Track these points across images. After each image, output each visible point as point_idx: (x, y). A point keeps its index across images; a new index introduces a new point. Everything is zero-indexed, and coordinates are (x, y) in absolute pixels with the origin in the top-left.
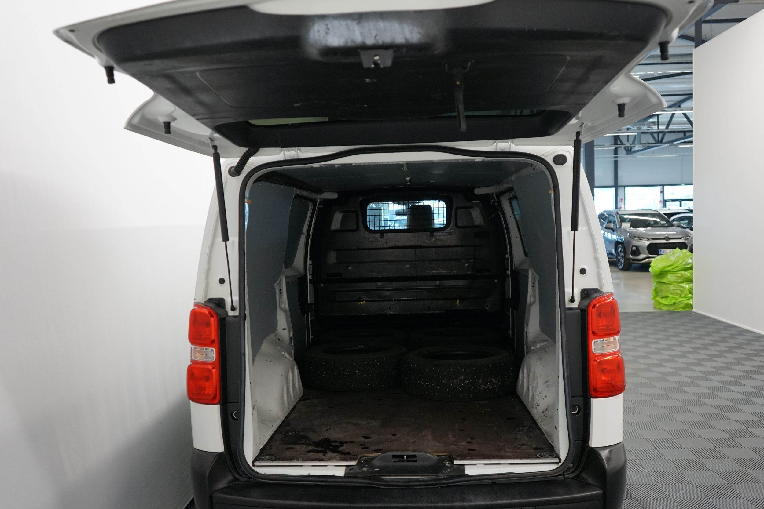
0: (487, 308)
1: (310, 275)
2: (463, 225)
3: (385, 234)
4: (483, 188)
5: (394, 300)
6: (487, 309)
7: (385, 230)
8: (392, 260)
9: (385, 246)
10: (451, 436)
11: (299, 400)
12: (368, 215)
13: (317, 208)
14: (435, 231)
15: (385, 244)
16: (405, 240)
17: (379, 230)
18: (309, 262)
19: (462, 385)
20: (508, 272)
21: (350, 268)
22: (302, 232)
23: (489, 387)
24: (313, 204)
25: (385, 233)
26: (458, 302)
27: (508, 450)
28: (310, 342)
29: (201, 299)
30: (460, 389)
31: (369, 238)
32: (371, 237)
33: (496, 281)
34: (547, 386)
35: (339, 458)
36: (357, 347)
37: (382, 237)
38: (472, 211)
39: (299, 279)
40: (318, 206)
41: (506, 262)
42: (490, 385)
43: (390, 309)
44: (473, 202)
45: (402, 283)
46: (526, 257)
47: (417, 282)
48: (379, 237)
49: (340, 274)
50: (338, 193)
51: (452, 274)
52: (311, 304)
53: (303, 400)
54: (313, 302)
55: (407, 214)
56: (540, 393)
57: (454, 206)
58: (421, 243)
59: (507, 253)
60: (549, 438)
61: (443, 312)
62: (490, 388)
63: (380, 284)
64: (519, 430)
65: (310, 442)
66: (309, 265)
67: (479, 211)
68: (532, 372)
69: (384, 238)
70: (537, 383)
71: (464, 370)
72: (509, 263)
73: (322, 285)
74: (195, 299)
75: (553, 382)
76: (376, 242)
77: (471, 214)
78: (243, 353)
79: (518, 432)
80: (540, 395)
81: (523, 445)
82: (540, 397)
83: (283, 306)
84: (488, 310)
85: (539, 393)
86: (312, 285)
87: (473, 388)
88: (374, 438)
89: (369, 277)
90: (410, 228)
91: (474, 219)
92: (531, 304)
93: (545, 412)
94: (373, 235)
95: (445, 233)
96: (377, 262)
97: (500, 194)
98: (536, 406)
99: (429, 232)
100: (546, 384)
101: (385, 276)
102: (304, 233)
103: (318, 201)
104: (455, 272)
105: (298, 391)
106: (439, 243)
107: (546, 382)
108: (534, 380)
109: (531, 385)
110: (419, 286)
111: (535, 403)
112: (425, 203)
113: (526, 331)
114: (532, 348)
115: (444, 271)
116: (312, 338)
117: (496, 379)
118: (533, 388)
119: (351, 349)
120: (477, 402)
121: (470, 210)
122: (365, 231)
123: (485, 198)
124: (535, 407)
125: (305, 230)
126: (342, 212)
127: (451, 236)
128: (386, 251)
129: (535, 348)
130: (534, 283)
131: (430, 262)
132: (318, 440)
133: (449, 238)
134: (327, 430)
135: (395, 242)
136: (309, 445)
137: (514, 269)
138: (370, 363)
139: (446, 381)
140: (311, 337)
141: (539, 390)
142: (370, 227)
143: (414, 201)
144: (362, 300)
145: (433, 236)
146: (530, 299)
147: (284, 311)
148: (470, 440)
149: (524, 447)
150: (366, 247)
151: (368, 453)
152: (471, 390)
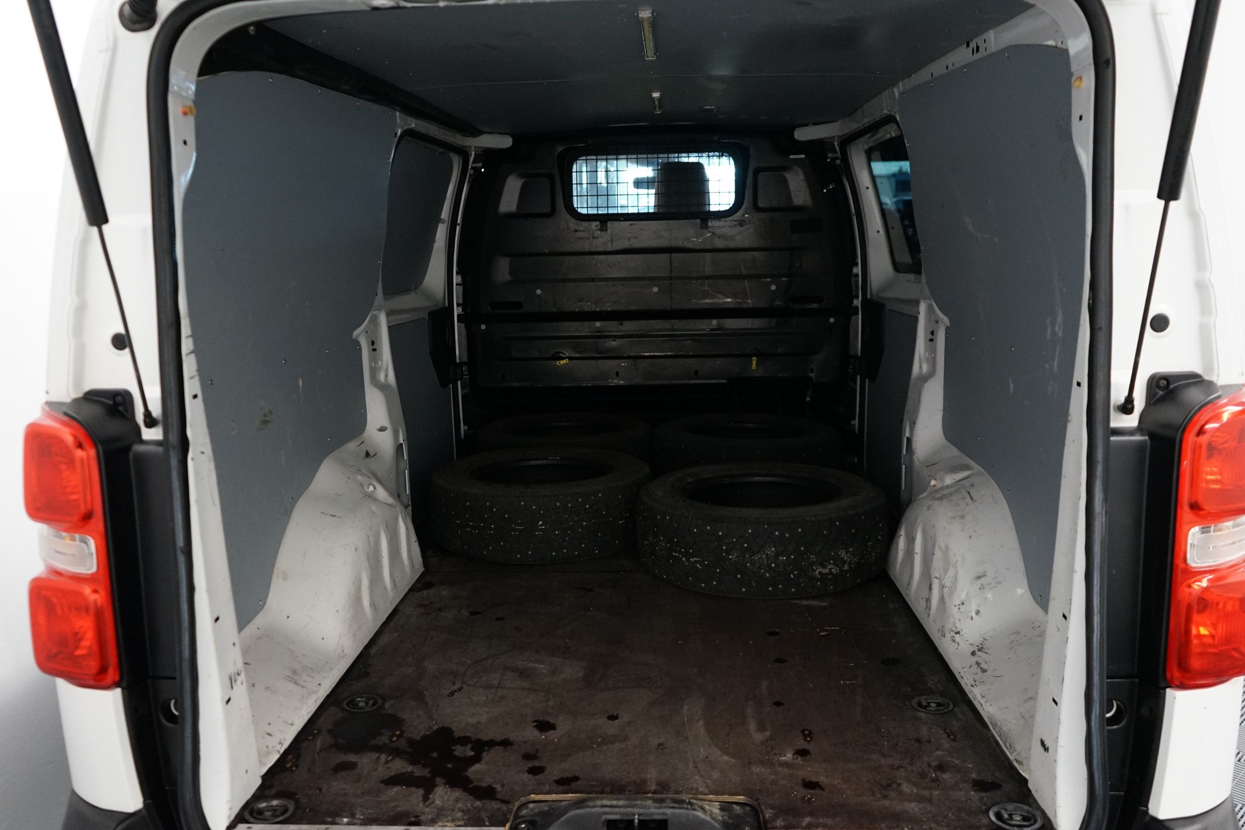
0: (811, 375)
1: (458, 305)
2: (768, 206)
3: (609, 223)
4: (814, 126)
5: (629, 357)
6: (810, 377)
7: (608, 215)
8: (622, 276)
9: (609, 248)
10: (752, 726)
11: (409, 589)
12: (574, 182)
13: (470, 167)
14: (710, 218)
15: (609, 244)
16: (649, 235)
17: (598, 215)
18: (457, 279)
19: (773, 565)
20: (857, 303)
21: (539, 292)
22: (441, 219)
23: (832, 570)
24: (461, 158)
25: (609, 221)
26: (754, 362)
27: (906, 788)
28: (461, 437)
29: (67, 393)
30: (768, 575)
31: (576, 231)
32: (581, 228)
33: (832, 320)
34: (982, 588)
35: (462, 811)
36: (548, 459)
37: (603, 228)
38: (788, 175)
39: (432, 314)
40: (473, 162)
41: (853, 283)
42: (836, 565)
43: (617, 374)
44: (791, 157)
45: (643, 323)
46: (897, 274)
47: (673, 321)
48: (597, 230)
49: (519, 305)
50: (512, 135)
51: (745, 306)
52: (462, 364)
53: (419, 590)
54: (465, 359)
55: (655, 182)
56: (963, 604)
57: (752, 166)
58: (683, 243)
59: (857, 264)
60: (1006, 746)
61: (724, 381)
62: (835, 572)
63: (598, 324)
64: (920, 705)
65: (402, 743)
66: (457, 284)
67: (802, 177)
68: (939, 547)
69: (606, 230)
70: (956, 577)
71: (777, 533)
72: (858, 285)
73: (483, 327)
74: (47, 392)
75: (996, 578)
76: (591, 239)
77: (785, 181)
78: (181, 548)
79: (920, 714)
80: (961, 607)
81: (941, 768)
82: (961, 613)
83: (382, 377)
84: (814, 377)
85: (960, 603)
86: (463, 325)
87: (796, 572)
88: (564, 725)
89: (577, 310)
90: (660, 211)
91: (793, 194)
92: (924, 379)
93: (978, 653)
94: (585, 224)
95: (731, 221)
96: (593, 280)
97: (847, 140)
98: (953, 634)
99: (699, 220)
100: (979, 582)
101: (609, 309)
102: (444, 220)
103: (473, 153)
104: (750, 301)
105: (408, 569)
106: (719, 244)
107: (979, 578)
108: (946, 570)
109: (936, 577)
110: (676, 330)
111: (949, 626)
112: (693, 158)
113: (907, 435)
114: (933, 482)
115: (729, 300)
116: (464, 430)
117: (847, 552)
118: (943, 587)
119: (533, 463)
120: (805, 602)
121: (784, 173)
122: (568, 216)
123: (817, 148)
124: (948, 636)
125: (445, 214)
126: (521, 176)
127: (744, 228)
128: (610, 257)
129: (939, 485)
130: (932, 333)
131: (700, 281)
132: (422, 733)
133: (740, 232)
134: (452, 694)
135: (629, 240)
136: (397, 753)
137: (869, 297)
138: (570, 505)
139: (735, 558)
140: (463, 427)
141: (961, 595)
142: (577, 208)
143: (670, 155)
144: (564, 356)
145: (707, 228)
146: (921, 367)
147: (383, 388)
148: (801, 744)
149: (946, 776)
150: (570, 250)
151: (541, 793)
152: (792, 576)
